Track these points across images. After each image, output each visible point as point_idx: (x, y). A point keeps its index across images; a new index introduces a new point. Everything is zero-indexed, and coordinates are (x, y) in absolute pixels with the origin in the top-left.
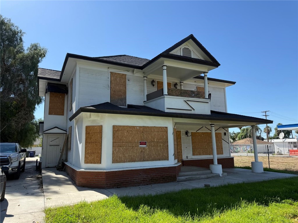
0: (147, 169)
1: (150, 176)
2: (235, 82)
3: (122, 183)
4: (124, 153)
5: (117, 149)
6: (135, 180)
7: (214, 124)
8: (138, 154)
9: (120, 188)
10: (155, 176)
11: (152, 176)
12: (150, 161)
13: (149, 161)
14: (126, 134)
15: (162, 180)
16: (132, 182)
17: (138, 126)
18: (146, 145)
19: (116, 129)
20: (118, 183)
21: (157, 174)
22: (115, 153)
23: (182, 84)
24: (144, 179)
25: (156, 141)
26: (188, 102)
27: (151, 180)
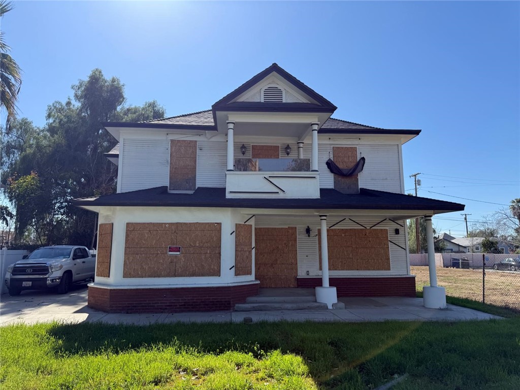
0: (177, 289)
1: (182, 300)
2: (420, 131)
3: (135, 306)
4: (141, 263)
5: (131, 258)
6: (155, 303)
7: (326, 216)
8: (165, 265)
9: (131, 313)
10: (192, 299)
11: (185, 300)
12: (187, 276)
13: (184, 276)
14: (146, 235)
15: (204, 307)
16: (151, 306)
17: (168, 223)
18: (179, 251)
19: (131, 228)
20: (129, 307)
21: (195, 297)
22: (128, 262)
23: (301, 145)
24: (171, 303)
25: (197, 245)
26: (271, 179)
27: (184, 305)
